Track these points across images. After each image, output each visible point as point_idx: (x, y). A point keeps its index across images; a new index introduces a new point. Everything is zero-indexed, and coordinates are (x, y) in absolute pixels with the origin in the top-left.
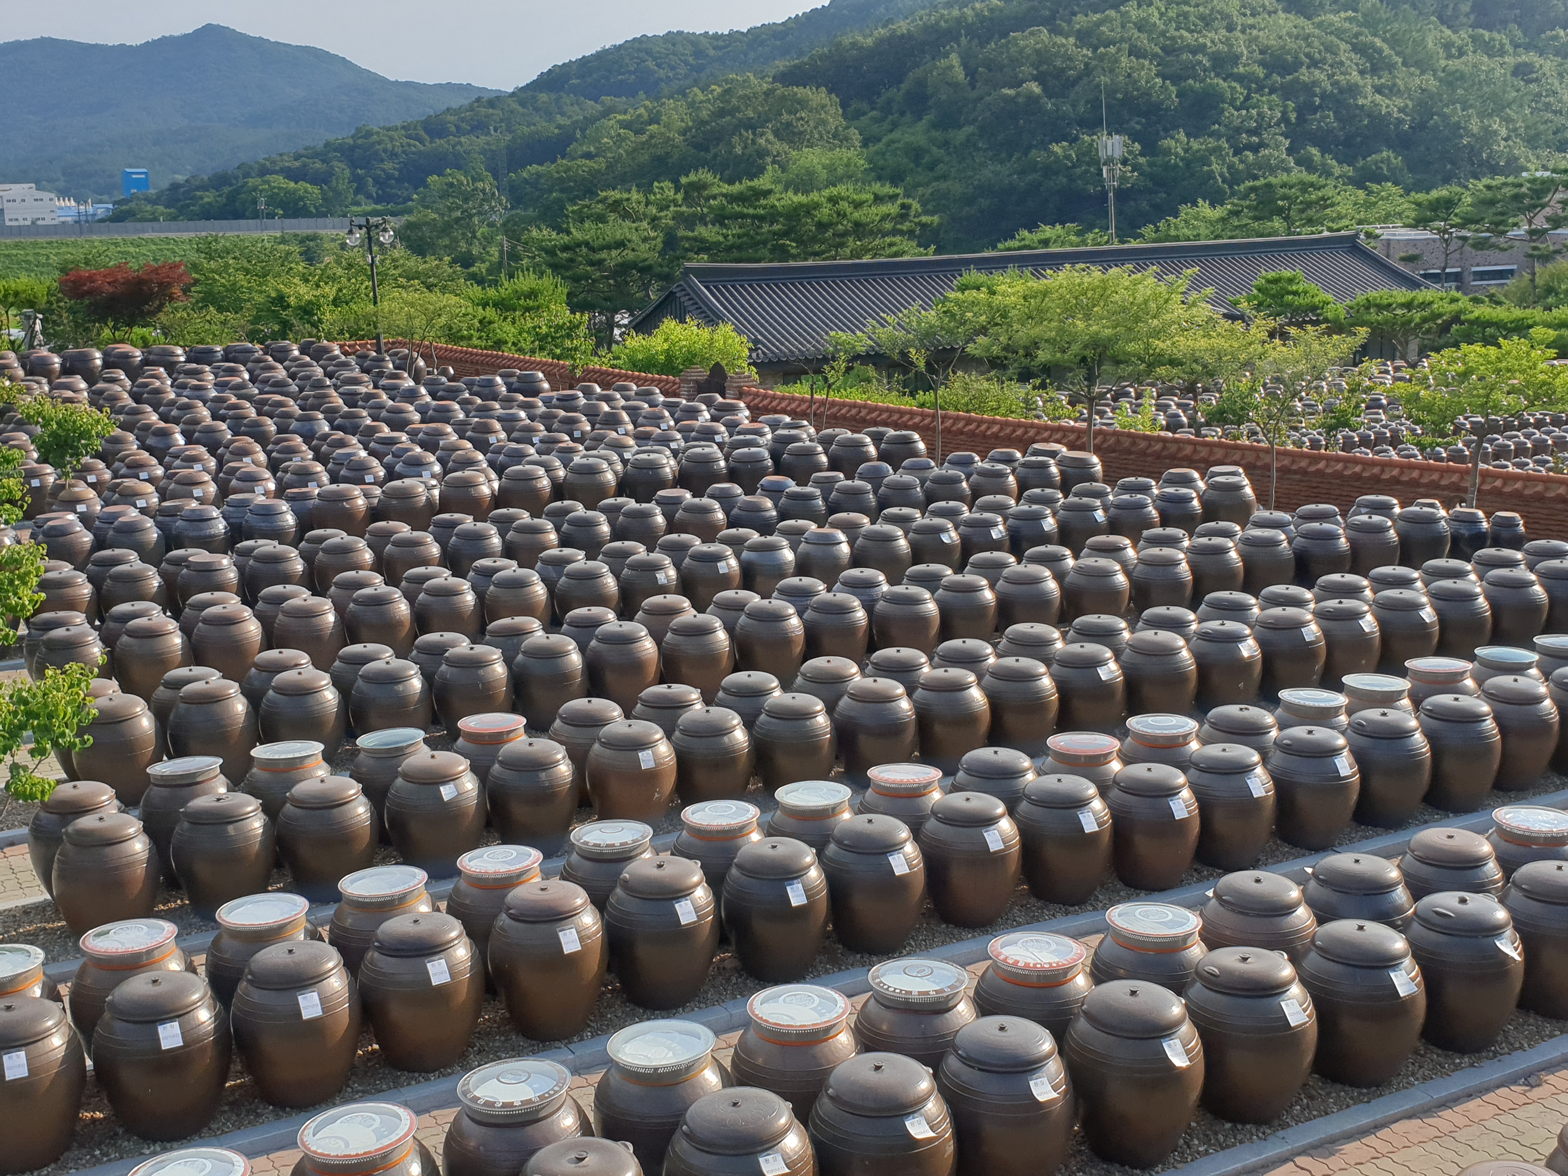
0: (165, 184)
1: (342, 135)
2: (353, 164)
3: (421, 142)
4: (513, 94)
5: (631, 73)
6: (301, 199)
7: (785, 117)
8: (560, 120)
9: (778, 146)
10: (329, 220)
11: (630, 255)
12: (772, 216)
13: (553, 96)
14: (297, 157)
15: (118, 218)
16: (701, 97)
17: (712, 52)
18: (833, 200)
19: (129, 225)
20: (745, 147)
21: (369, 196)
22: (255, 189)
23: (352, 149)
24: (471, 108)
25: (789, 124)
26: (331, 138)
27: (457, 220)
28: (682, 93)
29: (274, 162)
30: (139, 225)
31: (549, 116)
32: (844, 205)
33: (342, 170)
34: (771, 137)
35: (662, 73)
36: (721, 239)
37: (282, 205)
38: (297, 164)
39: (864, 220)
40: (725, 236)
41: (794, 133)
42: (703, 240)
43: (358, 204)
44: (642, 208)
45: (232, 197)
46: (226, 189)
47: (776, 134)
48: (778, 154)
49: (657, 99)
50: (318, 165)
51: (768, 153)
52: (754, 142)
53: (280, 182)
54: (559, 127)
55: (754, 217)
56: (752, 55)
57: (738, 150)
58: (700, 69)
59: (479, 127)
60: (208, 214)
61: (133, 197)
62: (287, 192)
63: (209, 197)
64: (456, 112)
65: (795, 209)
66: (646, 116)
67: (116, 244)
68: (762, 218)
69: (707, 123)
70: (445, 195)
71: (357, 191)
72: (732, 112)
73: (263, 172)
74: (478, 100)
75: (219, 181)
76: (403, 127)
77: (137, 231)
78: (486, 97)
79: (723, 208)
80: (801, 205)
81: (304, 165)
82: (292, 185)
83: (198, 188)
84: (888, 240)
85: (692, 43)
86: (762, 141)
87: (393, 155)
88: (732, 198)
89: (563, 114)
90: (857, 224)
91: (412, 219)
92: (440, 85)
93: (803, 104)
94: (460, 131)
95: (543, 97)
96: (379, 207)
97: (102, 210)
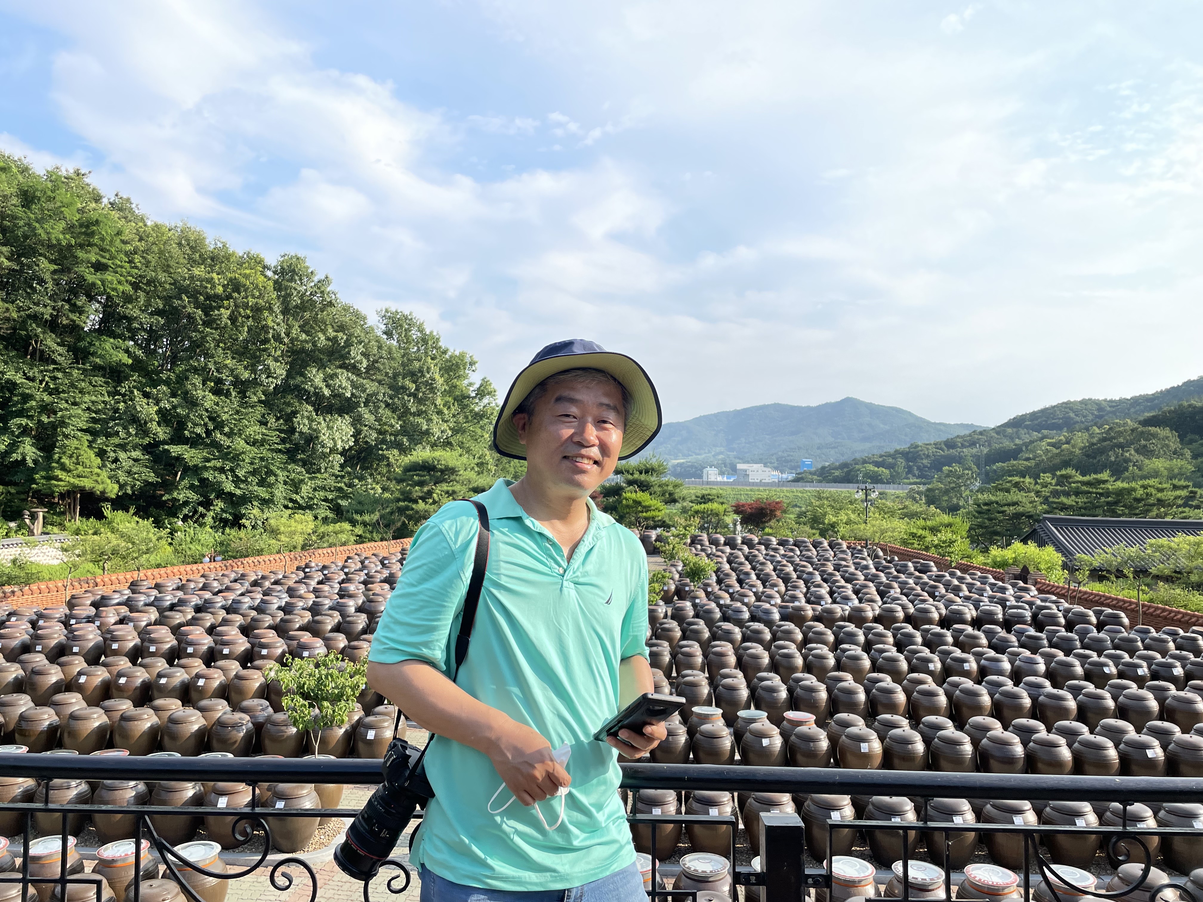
0: (820, 466)
1: (903, 447)
2: (908, 460)
3: (943, 451)
4: (993, 429)
5: (1059, 419)
6: (880, 475)
7: (1143, 442)
8: (1017, 441)
9: (1137, 457)
10: (892, 486)
11: (1020, 509)
12: (1107, 494)
13: (1015, 430)
14: (881, 456)
15: (796, 480)
16: (1097, 431)
17: (1108, 409)
18: (1144, 487)
19: (800, 484)
20: (1117, 457)
21: (914, 475)
22: (859, 470)
23: (908, 453)
24: (970, 435)
25: (1145, 446)
26: (898, 448)
27: (953, 488)
28: (1087, 429)
29: (869, 458)
30: (804, 484)
31: (1012, 439)
32: (1150, 490)
33: (901, 462)
34: (1133, 452)
35: (1078, 419)
36: (1074, 504)
37: (871, 477)
38: (881, 459)
39: (1163, 498)
40: (1077, 503)
41: (1148, 451)
42: (1064, 504)
43: (908, 479)
44: (1032, 486)
45: (848, 473)
46: (845, 470)
47: (1137, 451)
48: (1137, 461)
49: (1071, 432)
50: (891, 460)
51: (1130, 461)
52: (1122, 455)
53: (871, 467)
54: (1016, 445)
55: (1096, 493)
56: (1132, 410)
57: (1113, 459)
58: (1100, 417)
59: (973, 444)
60: (837, 480)
61: (805, 472)
62: (873, 471)
63: (837, 473)
64: (962, 437)
65: (1121, 490)
66: (1064, 440)
67: (793, 492)
68: (1101, 494)
69: (1095, 444)
70: (948, 476)
71: (907, 473)
72: (1111, 439)
73: (864, 462)
74: (974, 432)
75: (844, 465)
76: (935, 444)
77: (802, 487)
78: (979, 430)
79: (1078, 488)
80: (1124, 489)
81: (884, 460)
82: (876, 469)
83: (833, 469)
84: (1180, 509)
85: (1097, 404)
86: (1127, 454)
87: (928, 456)
88: (1084, 483)
89: (1019, 438)
90: (1159, 500)
91: (929, 486)
92: (957, 425)
93: (1154, 436)
94: (963, 446)
95: (1009, 430)
96: (918, 480)
97: (791, 477)
